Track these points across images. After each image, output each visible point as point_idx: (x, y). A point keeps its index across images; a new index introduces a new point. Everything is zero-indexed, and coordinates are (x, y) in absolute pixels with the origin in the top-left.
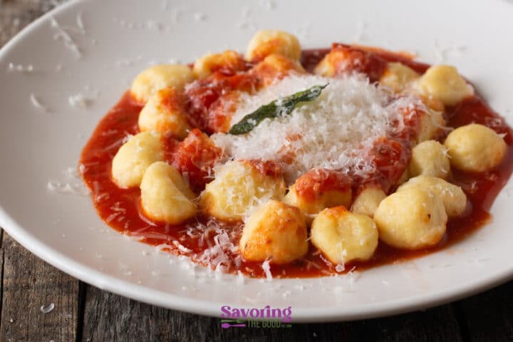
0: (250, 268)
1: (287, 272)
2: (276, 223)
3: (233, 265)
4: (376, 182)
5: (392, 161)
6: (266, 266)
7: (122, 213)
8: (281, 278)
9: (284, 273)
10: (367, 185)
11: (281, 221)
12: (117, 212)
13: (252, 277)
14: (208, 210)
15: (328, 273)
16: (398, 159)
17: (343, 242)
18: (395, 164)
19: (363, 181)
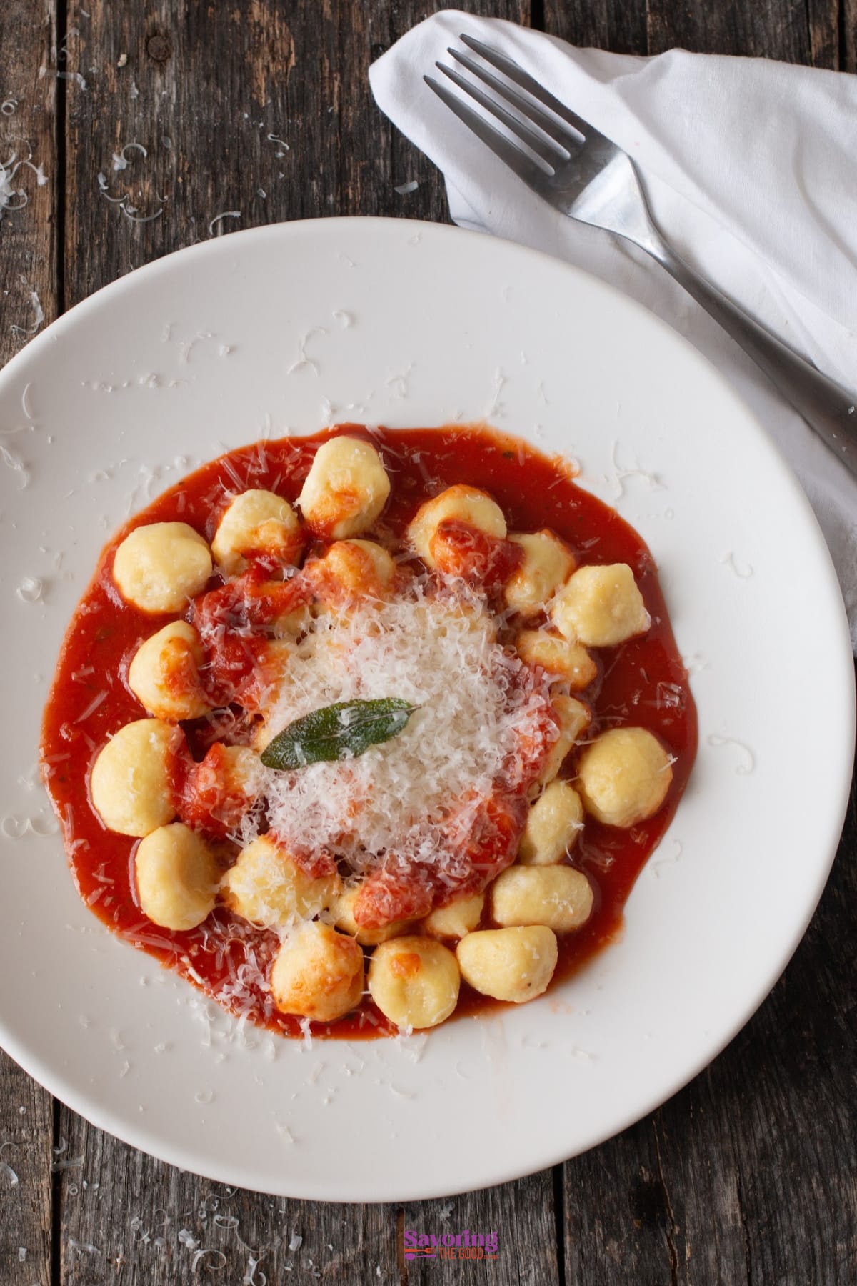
0: (284, 1022)
1: (331, 1031)
2: (323, 982)
3: (262, 1013)
4: (467, 890)
5: (495, 856)
6: (304, 1025)
7: (109, 885)
8: (324, 1039)
9: (329, 1033)
10: (453, 897)
11: (329, 979)
12: (102, 884)
13: (285, 1036)
14: (231, 905)
15: (387, 1033)
16: (504, 853)
17: (409, 1015)
18: (499, 860)
19: (449, 890)
